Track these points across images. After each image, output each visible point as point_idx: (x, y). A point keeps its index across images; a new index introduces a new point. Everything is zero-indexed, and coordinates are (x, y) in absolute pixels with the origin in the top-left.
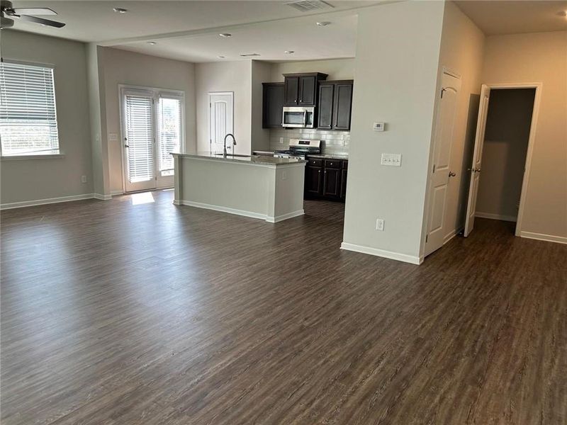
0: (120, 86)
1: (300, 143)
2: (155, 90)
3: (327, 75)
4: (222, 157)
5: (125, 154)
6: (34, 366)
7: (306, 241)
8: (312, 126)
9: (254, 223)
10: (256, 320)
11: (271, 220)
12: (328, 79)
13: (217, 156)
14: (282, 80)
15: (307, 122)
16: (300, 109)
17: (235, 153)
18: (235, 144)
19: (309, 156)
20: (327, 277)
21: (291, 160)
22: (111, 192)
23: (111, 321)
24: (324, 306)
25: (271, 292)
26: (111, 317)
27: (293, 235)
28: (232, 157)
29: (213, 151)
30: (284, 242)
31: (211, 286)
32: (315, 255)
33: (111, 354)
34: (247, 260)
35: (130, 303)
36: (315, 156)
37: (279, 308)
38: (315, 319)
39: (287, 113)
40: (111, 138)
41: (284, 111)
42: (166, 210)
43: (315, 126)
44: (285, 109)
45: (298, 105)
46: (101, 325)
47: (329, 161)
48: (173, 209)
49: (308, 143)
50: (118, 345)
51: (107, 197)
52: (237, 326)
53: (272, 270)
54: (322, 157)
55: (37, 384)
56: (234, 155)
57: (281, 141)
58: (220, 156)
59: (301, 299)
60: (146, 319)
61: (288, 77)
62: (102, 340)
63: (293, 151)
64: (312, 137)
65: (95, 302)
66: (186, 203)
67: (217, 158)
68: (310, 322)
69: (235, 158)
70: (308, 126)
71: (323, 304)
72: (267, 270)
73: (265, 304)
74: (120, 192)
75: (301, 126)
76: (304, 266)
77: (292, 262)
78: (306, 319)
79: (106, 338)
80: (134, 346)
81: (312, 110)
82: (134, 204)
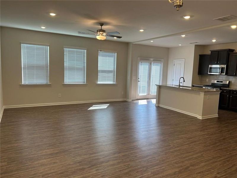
0: (139, 58)
1: (217, 82)
2: (152, 59)
3: (234, 50)
4: (178, 87)
5: (138, 84)
6: (98, 166)
7: (219, 131)
8: (224, 74)
9: (191, 118)
10: (191, 167)
11: (200, 117)
12: (234, 52)
13: (175, 87)
14: (209, 53)
15: (222, 72)
16: (218, 66)
17: (184, 85)
18: (184, 81)
19: (222, 88)
20: (231, 152)
21: (212, 90)
22: (132, 99)
23: (127, 153)
24: (229, 168)
25: (199, 154)
26: (127, 152)
27: (212, 126)
28: (182, 87)
29: (174, 84)
30: (207, 130)
31: (170, 146)
32: (224, 139)
33: (126, 168)
34: (187, 136)
35: (135, 147)
36: (225, 88)
37: (203, 164)
38: (223, 174)
39: (211, 68)
40: (134, 78)
41: (209, 67)
42: (152, 108)
43: (226, 74)
44: (210, 66)
45: (217, 64)
46: (123, 154)
47: (233, 91)
48: (155, 108)
49: (222, 82)
50: (129, 165)
51: (130, 100)
52: (181, 168)
53: (200, 143)
54: (229, 89)
55: (99, 173)
56: (183, 86)
57: (207, 80)
58: (177, 87)
59: (216, 162)
60: (141, 155)
61: (212, 52)
62: (123, 161)
63: (213, 86)
64: (224, 79)
65: (122, 144)
66: (161, 106)
67: (176, 88)
68: (221, 175)
69: (184, 88)
70: (222, 74)
71: (229, 167)
72: (197, 143)
73: (195, 160)
74: (135, 99)
75: (218, 74)
76: (218, 144)
77: (211, 141)
78: (218, 173)
79: (125, 160)
80: (135, 167)
81: (225, 66)
82: (139, 104)
